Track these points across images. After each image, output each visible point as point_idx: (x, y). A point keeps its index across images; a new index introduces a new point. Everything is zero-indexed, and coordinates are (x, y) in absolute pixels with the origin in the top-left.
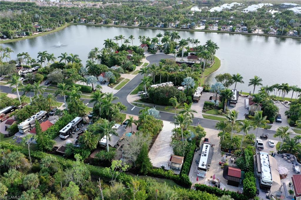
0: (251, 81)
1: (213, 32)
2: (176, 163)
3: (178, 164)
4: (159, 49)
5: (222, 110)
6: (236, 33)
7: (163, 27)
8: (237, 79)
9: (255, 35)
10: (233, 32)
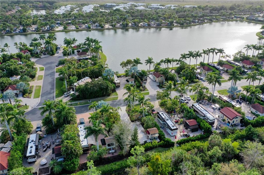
0: (147, 61)
2: (154, 134)
4: (42, 52)
5: (141, 87)
7: (22, 32)
9: (107, 29)
10: (90, 29)
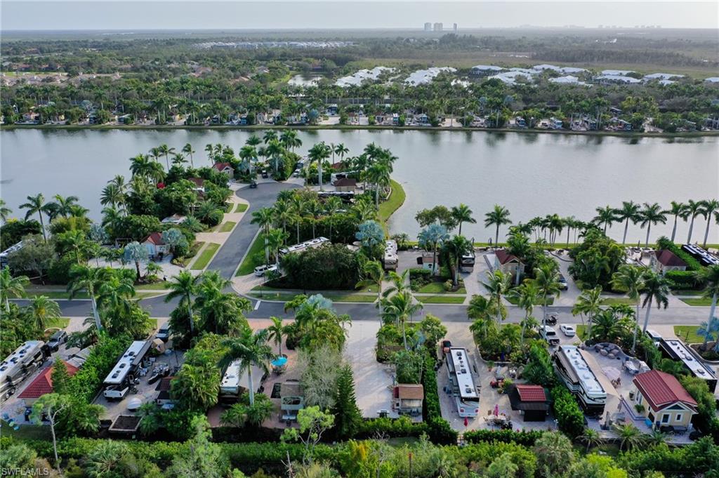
0: (490, 217)
1: (359, 129)
2: (410, 400)
3: (417, 400)
4: (260, 172)
5: (451, 281)
6: (408, 128)
7: (244, 125)
8: (461, 215)
9: (446, 129)
10: (401, 126)
